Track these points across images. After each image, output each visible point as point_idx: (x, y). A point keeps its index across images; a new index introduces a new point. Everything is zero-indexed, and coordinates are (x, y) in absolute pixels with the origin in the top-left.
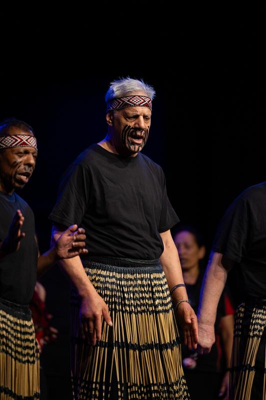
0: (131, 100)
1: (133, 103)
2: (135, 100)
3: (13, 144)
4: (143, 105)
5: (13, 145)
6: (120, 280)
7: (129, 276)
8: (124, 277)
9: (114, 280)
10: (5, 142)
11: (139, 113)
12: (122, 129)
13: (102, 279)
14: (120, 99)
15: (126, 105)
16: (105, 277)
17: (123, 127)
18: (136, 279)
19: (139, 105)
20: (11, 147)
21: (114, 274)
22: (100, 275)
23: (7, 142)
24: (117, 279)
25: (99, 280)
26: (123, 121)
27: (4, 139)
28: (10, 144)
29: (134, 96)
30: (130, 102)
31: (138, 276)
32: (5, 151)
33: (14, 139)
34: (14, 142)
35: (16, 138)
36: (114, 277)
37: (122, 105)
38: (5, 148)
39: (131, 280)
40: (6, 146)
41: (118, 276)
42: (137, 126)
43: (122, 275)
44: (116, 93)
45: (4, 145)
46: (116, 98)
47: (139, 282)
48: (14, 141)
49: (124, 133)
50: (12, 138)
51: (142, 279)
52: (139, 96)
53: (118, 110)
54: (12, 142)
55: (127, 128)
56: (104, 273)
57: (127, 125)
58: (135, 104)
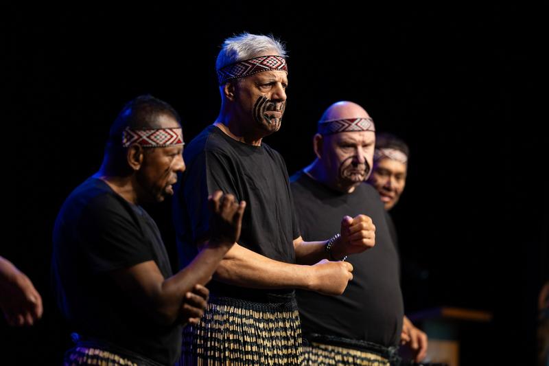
0: (265, 63)
1: (268, 66)
2: (271, 62)
3: (167, 141)
4: (281, 68)
5: (168, 143)
6: (259, 320)
7: (269, 316)
8: (262, 317)
9: (251, 321)
10: (155, 137)
11: (277, 79)
12: (254, 103)
13: (237, 320)
14: (246, 61)
15: (259, 69)
16: (241, 317)
17: (255, 100)
18: (277, 320)
19: (277, 68)
20: (163, 146)
21: (251, 314)
22: (233, 314)
23: (158, 137)
24: (255, 320)
25: (233, 321)
26: (255, 90)
27: (155, 133)
28: (164, 141)
29: (269, 57)
30: (265, 65)
31: (280, 316)
32: (154, 151)
33: (169, 134)
34: (169, 139)
35: (171, 133)
36: (251, 317)
37: (250, 69)
38: (155, 147)
39: (271, 321)
40: (157, 144)
41: (256, 315)
42: (276, 97)
43: (261, 314)
44: (240, 54)
45: (154, 141)
46: (240, 62)
47: (281, 324)
48: (169, 137)
49: (257, 108)
50: (167, 132)
51: (284, 320)
52: (274, 56)
53: (245, 77)
54: (166, 139)
55: (262, 100)
56: (238, 311)
57: (261, 97)
58: (270, 68)
